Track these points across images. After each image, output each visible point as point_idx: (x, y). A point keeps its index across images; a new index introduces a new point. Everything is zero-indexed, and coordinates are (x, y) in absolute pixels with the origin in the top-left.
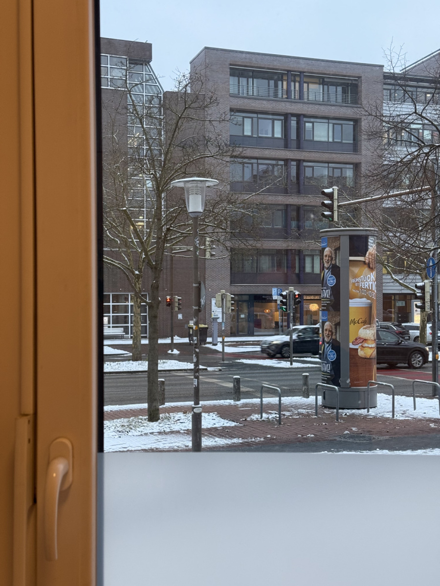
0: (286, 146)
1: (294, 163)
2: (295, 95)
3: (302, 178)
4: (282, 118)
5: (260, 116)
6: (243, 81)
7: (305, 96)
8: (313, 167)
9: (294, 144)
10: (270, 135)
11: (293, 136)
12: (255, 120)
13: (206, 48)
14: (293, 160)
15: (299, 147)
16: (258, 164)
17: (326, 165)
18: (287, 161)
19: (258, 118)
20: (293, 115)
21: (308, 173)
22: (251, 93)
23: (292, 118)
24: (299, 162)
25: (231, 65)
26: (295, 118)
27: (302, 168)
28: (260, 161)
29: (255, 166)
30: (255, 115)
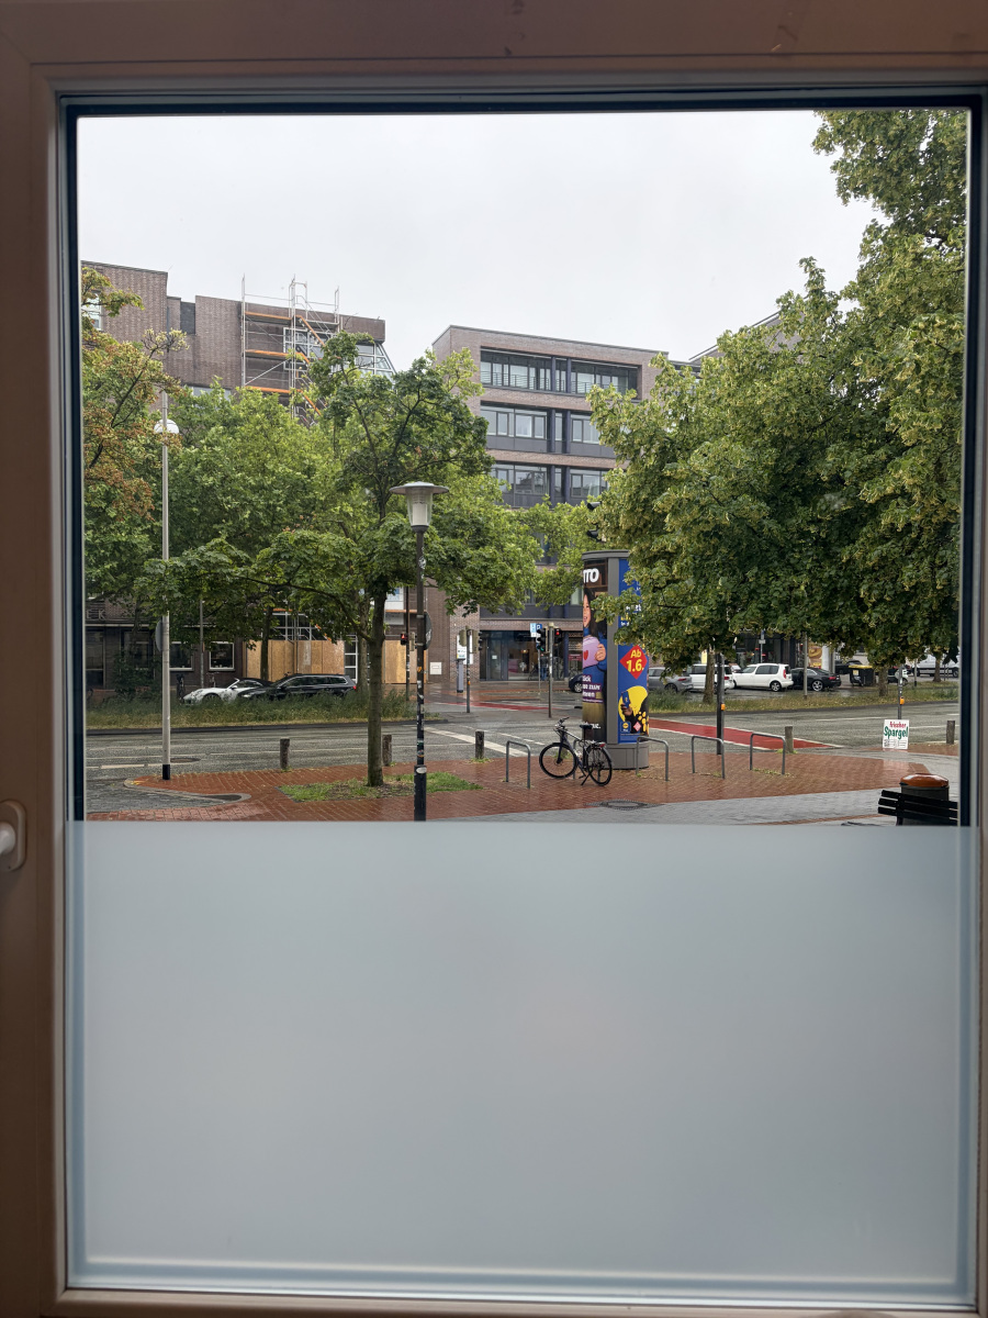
0: (550, 450)
1: (559, 470)
2: (560, 385)
3: (568, 489)
4: (545, 414)
5: (517, 411)
6: (497, 368)
7: (573, 388)
8: (582, 475)
9: (558, 448)
10: (530, 435)
11: (558, 437)
12: (512, 416)
13: (451, 327)
14: (557, 466)
15: (565, 451)
16: (515, 471)
17: (598, 473)
18: (549, 467)
19: (516, 414)
20: (558, 410)
21: (576, 482)
22: (506, 382)
23: (557, 415)
24: (564, 468)
25: (482, 347)
26: (560, 415)
27: (569, 476)
28: (517, 467)
29: (511, 472)
30: (512, 410)
